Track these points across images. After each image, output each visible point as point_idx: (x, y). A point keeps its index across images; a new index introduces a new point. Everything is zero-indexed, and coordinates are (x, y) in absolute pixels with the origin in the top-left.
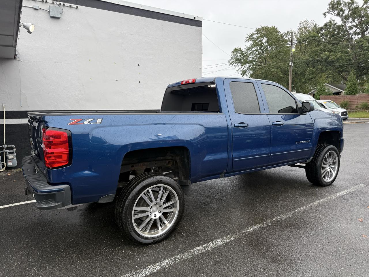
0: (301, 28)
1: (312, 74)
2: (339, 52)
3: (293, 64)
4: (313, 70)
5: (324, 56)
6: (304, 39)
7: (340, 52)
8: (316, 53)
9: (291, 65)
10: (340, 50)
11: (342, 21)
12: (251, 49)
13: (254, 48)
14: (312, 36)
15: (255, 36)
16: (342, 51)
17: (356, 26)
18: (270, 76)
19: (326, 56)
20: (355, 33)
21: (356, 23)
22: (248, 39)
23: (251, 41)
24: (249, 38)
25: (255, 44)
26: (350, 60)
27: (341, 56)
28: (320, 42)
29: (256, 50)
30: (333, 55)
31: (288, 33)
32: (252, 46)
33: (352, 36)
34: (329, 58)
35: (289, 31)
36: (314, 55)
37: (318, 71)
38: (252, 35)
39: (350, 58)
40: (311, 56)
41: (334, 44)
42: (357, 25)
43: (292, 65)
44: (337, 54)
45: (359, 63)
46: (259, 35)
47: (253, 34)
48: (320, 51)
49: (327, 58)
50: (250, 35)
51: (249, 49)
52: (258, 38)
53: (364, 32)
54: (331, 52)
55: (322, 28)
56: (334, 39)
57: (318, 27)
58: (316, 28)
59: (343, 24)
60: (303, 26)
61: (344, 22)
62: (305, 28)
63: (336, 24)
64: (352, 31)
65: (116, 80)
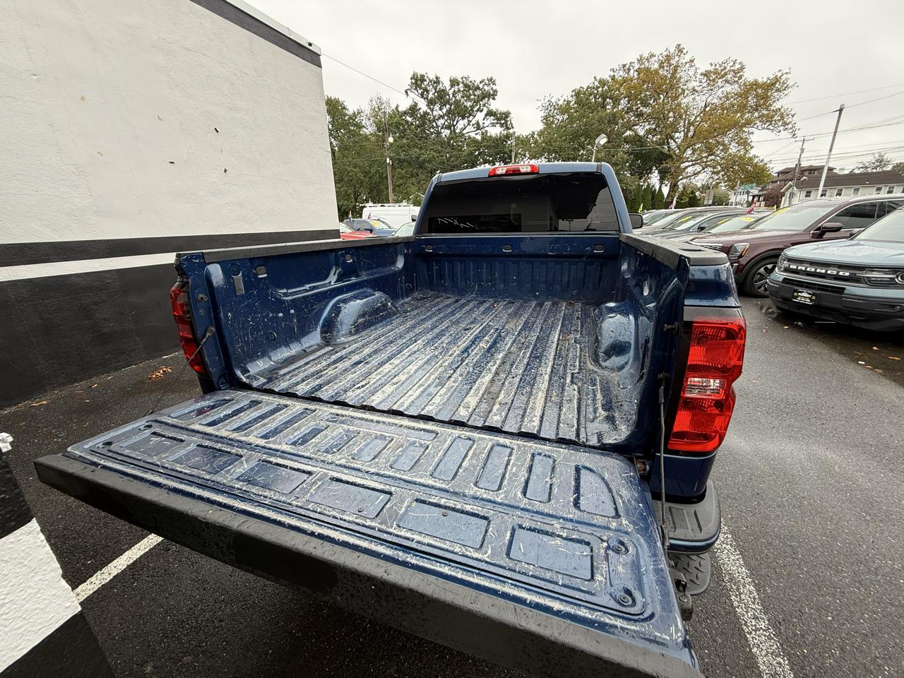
0: (373, 108)
5: (414, 153)
6: (385, 124)
7: (432, 151)
8: (403, 148)
9: (389, 162)
10: (432, 147)
11: (427, 106)
17: (442, 117)
19: (416, 154)
20: (444, 127)
27: (433, 156)
28: (405, 133)
30: (424, 153)
31: (358, 113)
33: (441, 129)
35: (358, 110)
41: (422, 137)
42: (444, 115)
44: (428, 152)
49: (418, 158)
53: (454, 126)
54: (421, 148)
55: (405, 113)
56: (422, 130)
57: (400, 110)
58: (398, 111)
59: (429, 111)
60: (377, 106)
61: (430, 108)
62: (378, 108)
63: (420, 109)
64: (441, 122)
65: (171, 163)
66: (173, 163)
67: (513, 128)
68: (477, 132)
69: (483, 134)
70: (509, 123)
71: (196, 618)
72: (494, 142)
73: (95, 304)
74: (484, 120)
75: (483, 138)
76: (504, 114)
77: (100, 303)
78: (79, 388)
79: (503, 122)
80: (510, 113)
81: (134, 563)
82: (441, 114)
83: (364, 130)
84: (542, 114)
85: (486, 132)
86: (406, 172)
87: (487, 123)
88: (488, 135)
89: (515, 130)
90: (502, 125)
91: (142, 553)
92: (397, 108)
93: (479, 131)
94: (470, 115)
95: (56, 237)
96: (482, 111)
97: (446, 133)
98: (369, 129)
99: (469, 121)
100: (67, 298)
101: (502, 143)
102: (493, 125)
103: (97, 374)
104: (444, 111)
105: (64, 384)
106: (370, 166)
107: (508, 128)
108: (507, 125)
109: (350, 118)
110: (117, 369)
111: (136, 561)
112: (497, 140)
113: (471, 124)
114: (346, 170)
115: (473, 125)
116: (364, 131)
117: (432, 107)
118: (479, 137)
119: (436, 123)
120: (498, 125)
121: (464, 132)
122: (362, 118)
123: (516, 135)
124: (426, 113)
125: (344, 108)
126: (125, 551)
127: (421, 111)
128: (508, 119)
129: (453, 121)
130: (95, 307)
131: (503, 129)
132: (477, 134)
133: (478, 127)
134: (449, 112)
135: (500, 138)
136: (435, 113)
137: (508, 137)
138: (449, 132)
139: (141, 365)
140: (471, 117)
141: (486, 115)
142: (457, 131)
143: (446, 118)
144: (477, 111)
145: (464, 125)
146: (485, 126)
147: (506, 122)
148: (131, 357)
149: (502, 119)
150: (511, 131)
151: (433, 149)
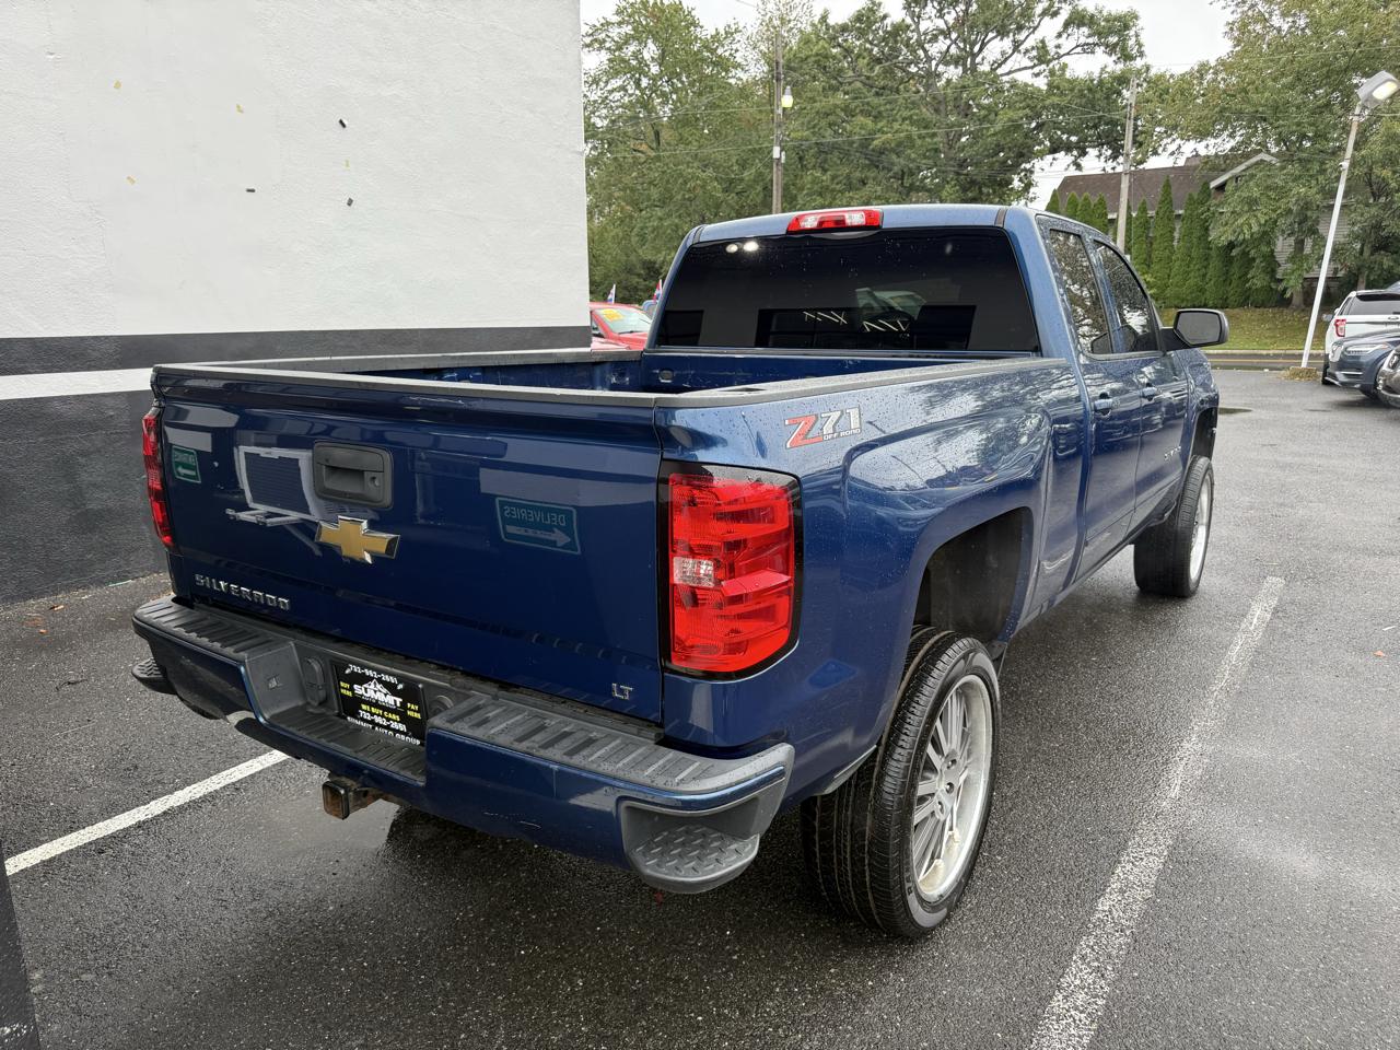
0: (767, 18)
1: (820, 194)
2: (904, 119)
3: (783, 153)
4: (823, 181)
5: (857, 130)
6: (789, 60)
7: (907, 122)
8: (832, 118)
9: (778, 156)
10: (906, 113)
11: (905, 8)
12: (602, 84)
13: (613, 81)
14: (817, 55)
15: (615, 32)
16: (911, 116)
17: (946, 33)
18: (679, 197)
19: (863, 132)
20: (946, 59)
21: (946, 22)
22: (588, 40)
23: (599, 49)
24: (591, 38)
25: (618, 67)
26: (937, 150)
27: (909, 137)
28: (840, 79)
29: (623, 88)
30: (885, 129)
31: (726, 33)
32: (606, 72)
33: (937, 65)
34: (873, 140)
35: (729, 26)
36: (823, 123)
37: (837, 184)
38: (602, 25)
39: (936, 143)
40: (814, 127)
41: (883, 88)
42: (948, 28)
43: (783, 157)
44: (896, 126)
45: (962, 164)
46: (628, 29)
47: (608, 23)
48: (842, 110)
49: (865, 143)
50: (598, 25)
51: (596, 81)
52: (627, 40)
53: (974, 56)
54: (878, 117)
55: (844, 28)
56: (885, 72)
57: (831, 21)
58: (827, 26)
59: (908, 21)
60: (777, 13)
61: (913, 15)
62: (782, 19)
63: (885, 17)
64: (936, 49)
65: (249, 191)
66: (253, 191)
67: (1141, 54)
68: (1036, 70)
69: (1052, 73)
70: (1131, 42)
71: (113, 937)
72: (1083, 96)
73: (84, 454)
74: (1059, 35)
75: (1050, 85)
76: (1119, 18)
77: (92, 452)
78: (33, 608)
79: (1113, 39)
80: (1136, 17)
81: (51, 860)
82: (943, 26)
83: (740, 74)
84: (1230, 16)
85: (1064, 67)
86: (833, 178)
87: (1067, 44)
88: (1068, 75)
89: (1147, 60)
90: (1111, 49)
91: (65, 849)
92: (824, 19)
93: (1043, 67)
94: (1020, 28)
95: (41, 329)
96: (1055, 14)
97: (953, 73)
98: (750, 68)
99: (1016, 46)
100: (41, 439)
101: (1108, 98)
102: (1088, 49)
103: (68, 588)
104: (950, 18)
105: (13, 597)
106: (743, 165)
107: (1127, 57)
108: (1124, 49)
109: (706, 47)
110: (101, 583)
111: (54, 858)
112: (1090, 90)
113: (1022, 48)
114: (681, 175)
115: (1027, 51)
116: (737, 78)
117: (917, 10)
118: (1041, 83)
119: (925, 51)
120: (1100, 50)
121: (999, 71)
122: (734, 47)
123: (1153, 72)
124: (899, 29)
125: (694, 24)
126: (42, 843)
127: (888, 21)
128: (1132, 33)
129: (973, 45)
130: (82, 460)
131: (1114, 57)
132: (1037, 75)
133: (1042, 55)
134: (960, 23)
135: (1101, 82)
136: (924, 25)
137: (1123, 80)
138: (960, 69)
139: (143, 580)
140: (1024, 33)
141: (1067, 25)
142: (981, 68)
143: (954, 36)
144: (1044, 13)
145: (1003, 53)
146: (1062, 52)
147: (1123, 40)
148: (128, 564)
149: (1111, 32)
150: (1139, 63)
151: (910, 117)
